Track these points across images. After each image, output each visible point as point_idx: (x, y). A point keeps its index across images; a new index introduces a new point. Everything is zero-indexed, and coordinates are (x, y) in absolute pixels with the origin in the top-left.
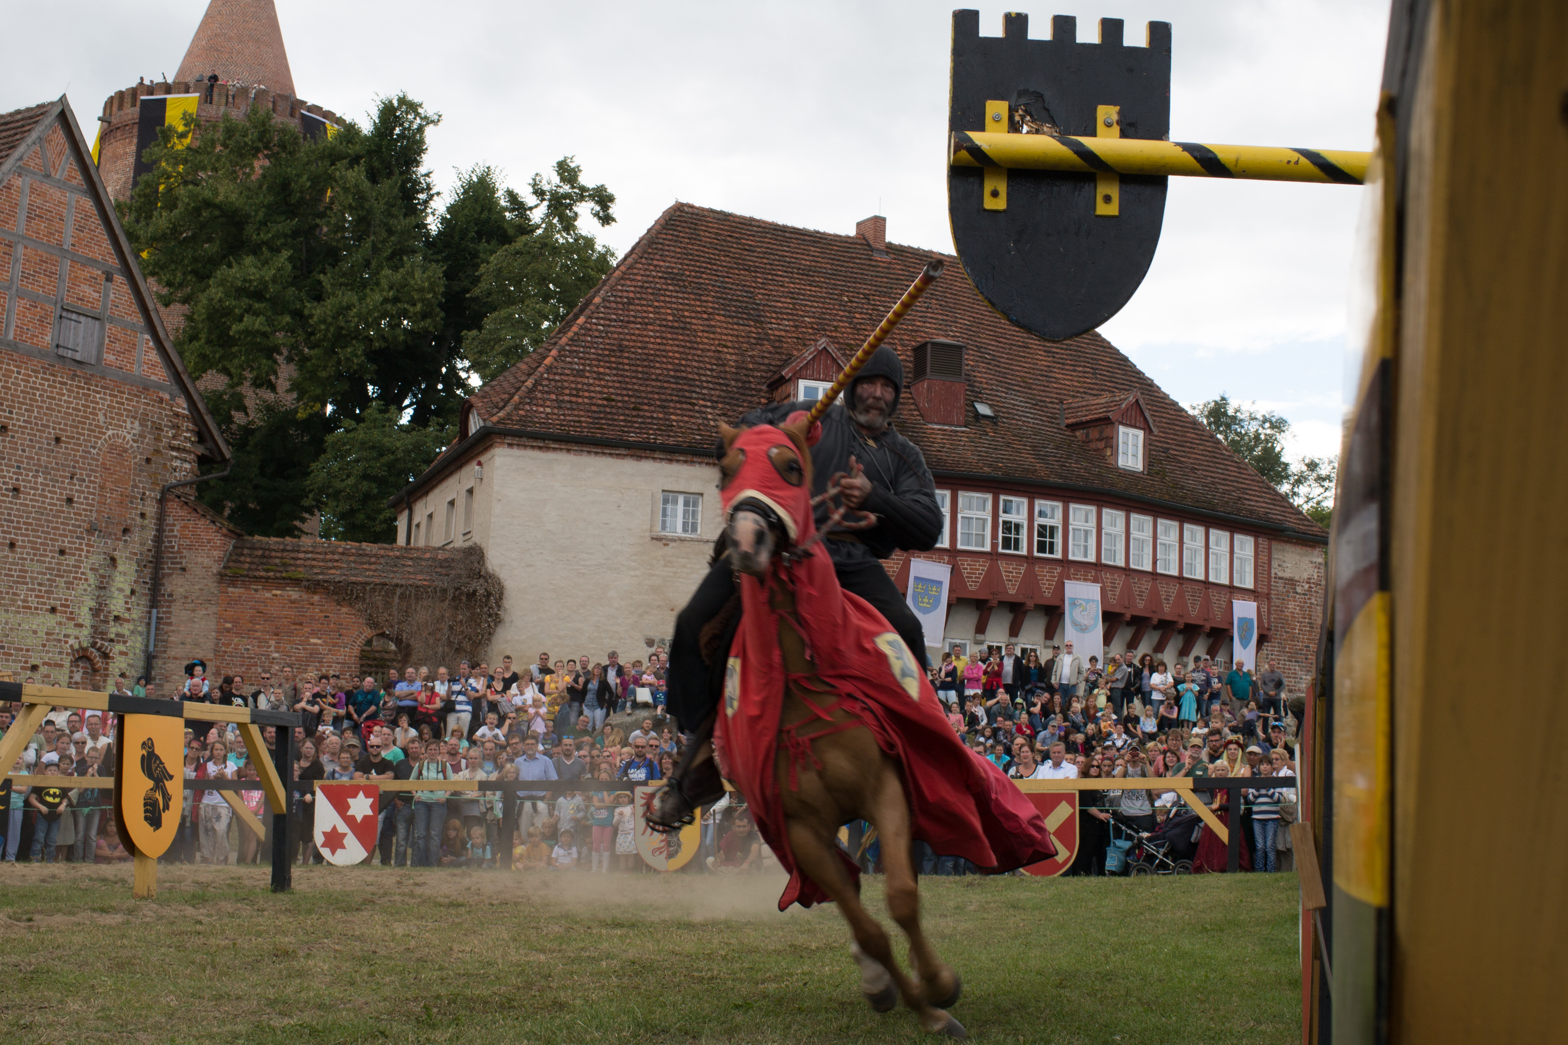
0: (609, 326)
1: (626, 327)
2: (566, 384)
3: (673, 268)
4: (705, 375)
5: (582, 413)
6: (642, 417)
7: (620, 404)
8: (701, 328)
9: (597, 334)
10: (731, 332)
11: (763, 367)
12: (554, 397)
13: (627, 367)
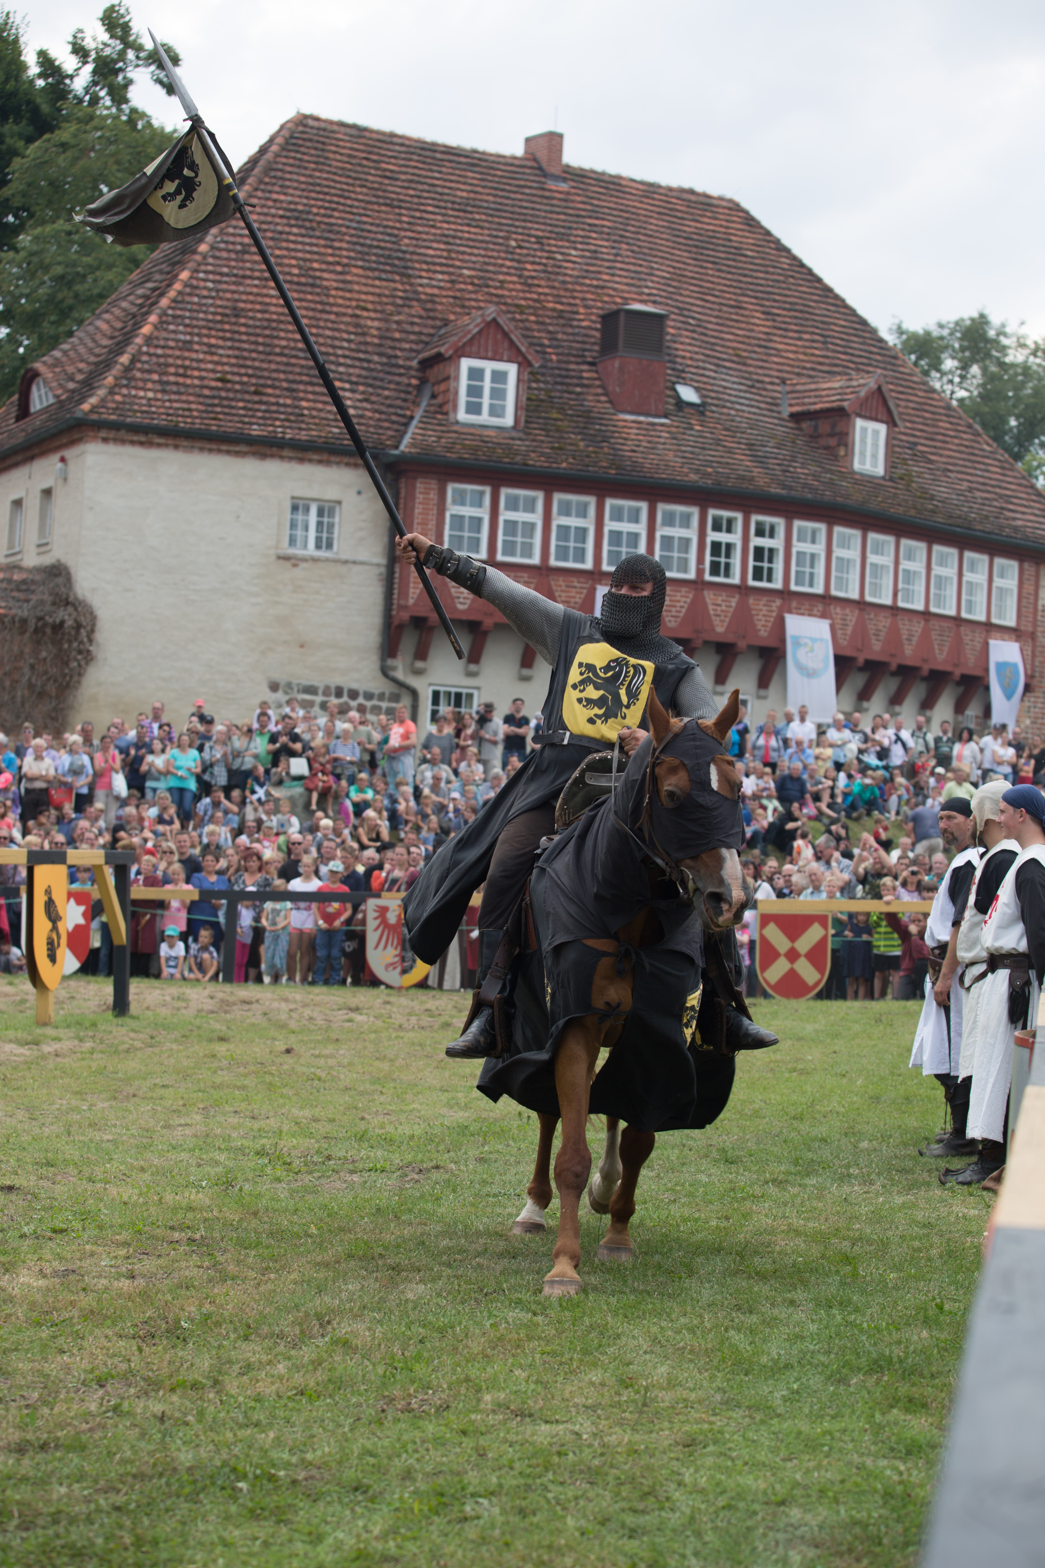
0: (220, 282)
1: (241, 284)
2: (171, 361)
3: (296, 203)
4: (342, 348)
5: (191, 398)
6: (265, 403)
7: (237, 387)
8: (335, 284)
9: (205, 293)
10: (372, 290)
11: (412, 337)
12: (156, 377)
13: (244, 338)
